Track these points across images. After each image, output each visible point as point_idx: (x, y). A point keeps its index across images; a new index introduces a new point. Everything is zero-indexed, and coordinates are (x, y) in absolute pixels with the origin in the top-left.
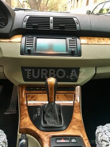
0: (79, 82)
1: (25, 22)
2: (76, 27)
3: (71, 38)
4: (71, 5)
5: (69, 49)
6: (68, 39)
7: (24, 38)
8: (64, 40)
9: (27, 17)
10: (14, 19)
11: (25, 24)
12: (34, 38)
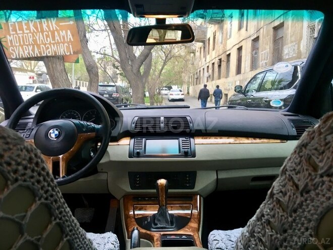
0: (197, 189)
1: (134, 123)
2: (189, 127)
3: (184, 139)
4: (206, 74)
5: (181, 149)
6: (181, 139)
7: (133, 141)
8: (177, 140)
9: (136, 118)
10: (123, 121)
11: (133, 125)
12: (144, 140)
